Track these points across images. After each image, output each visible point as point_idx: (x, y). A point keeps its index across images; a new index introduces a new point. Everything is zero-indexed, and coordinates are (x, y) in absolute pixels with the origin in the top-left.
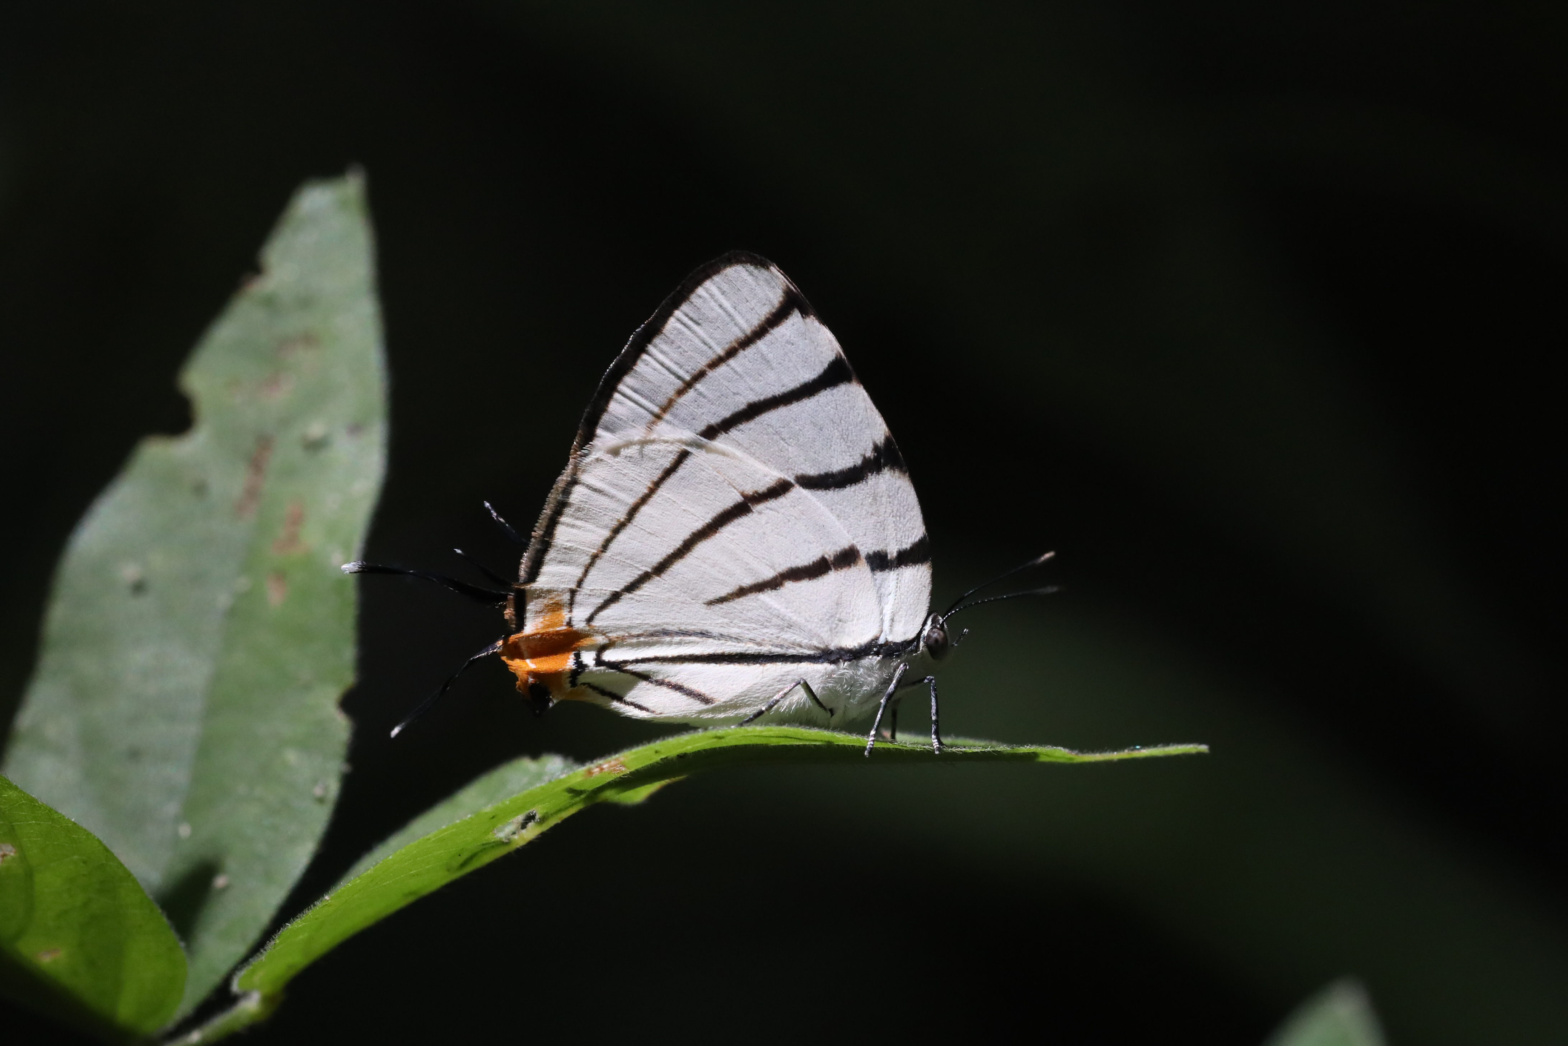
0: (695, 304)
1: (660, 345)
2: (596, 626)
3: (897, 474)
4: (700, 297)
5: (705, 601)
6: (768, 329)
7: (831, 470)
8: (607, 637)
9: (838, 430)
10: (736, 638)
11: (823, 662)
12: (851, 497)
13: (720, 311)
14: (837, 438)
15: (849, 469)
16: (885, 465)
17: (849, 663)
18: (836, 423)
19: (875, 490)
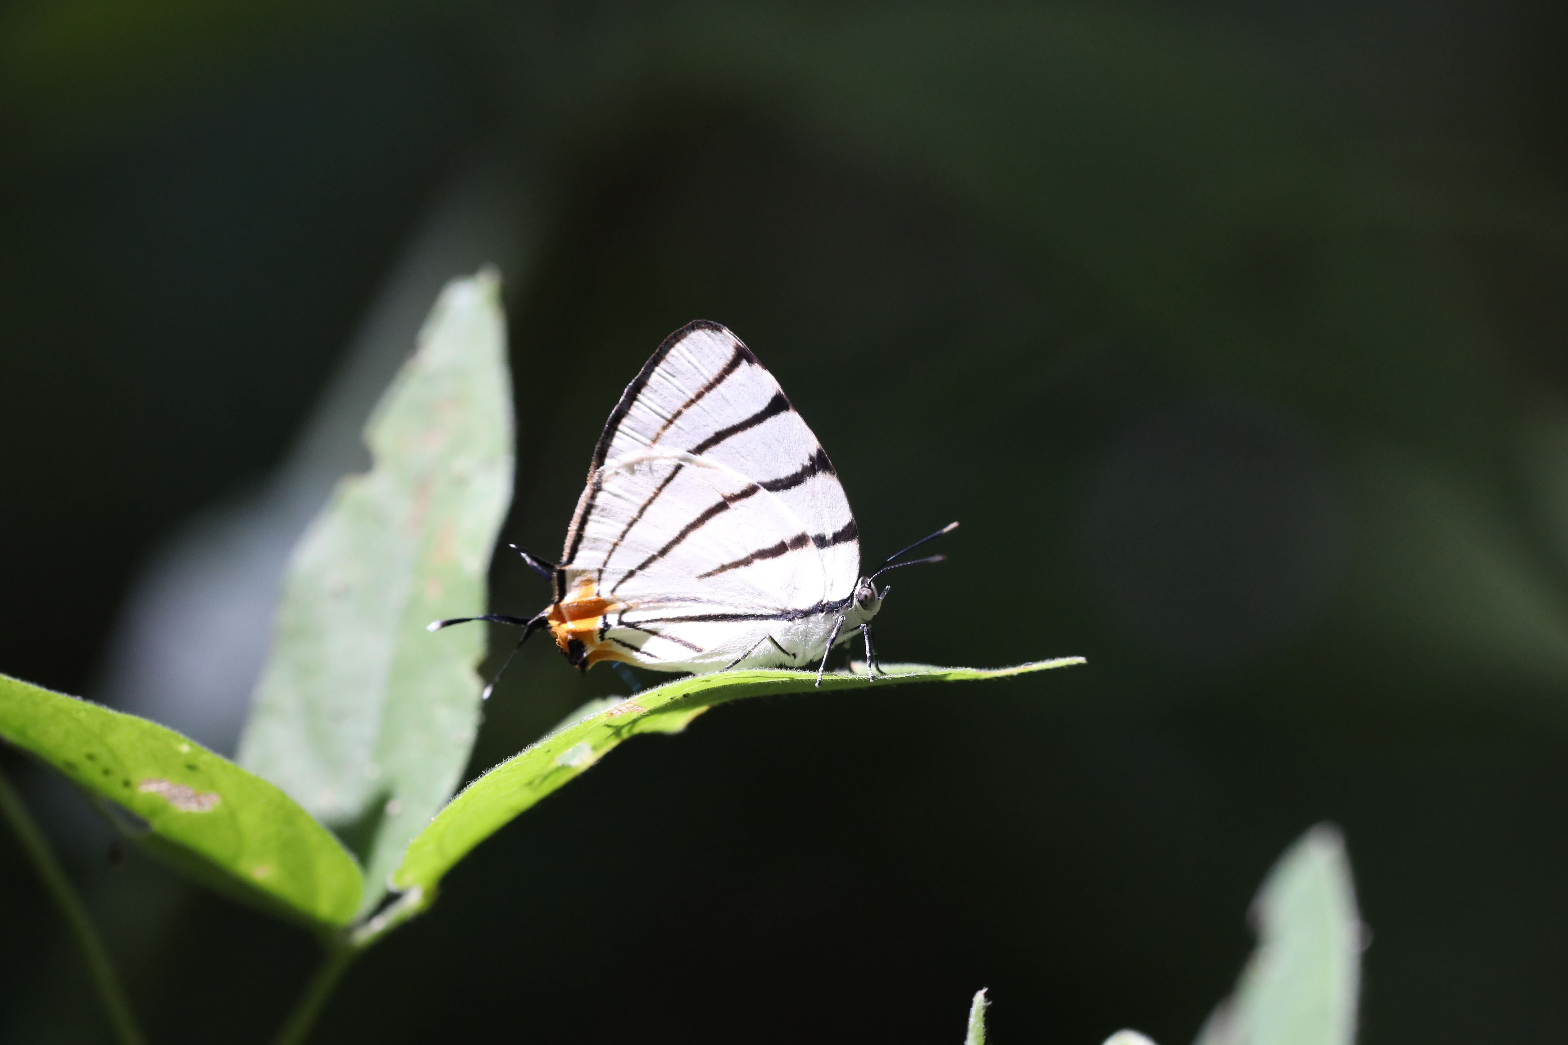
0: (670, 361)
1: (646, 394)
2: (617, 596)
3: (828, 475)
4: (673, 356)
5: (697, 575)
6: (725, 376)
7: (779, 476)
8: (626, 603)
9: (783, 447)
10: (719, 603)
11: (783, 620)
12: (796, 496)
13: (689, 365)
14: (782, 453)
15: (792, 475)
16: (819, 470)
17: (802, 620)
18: (780, 442)
19: (812, 489)
